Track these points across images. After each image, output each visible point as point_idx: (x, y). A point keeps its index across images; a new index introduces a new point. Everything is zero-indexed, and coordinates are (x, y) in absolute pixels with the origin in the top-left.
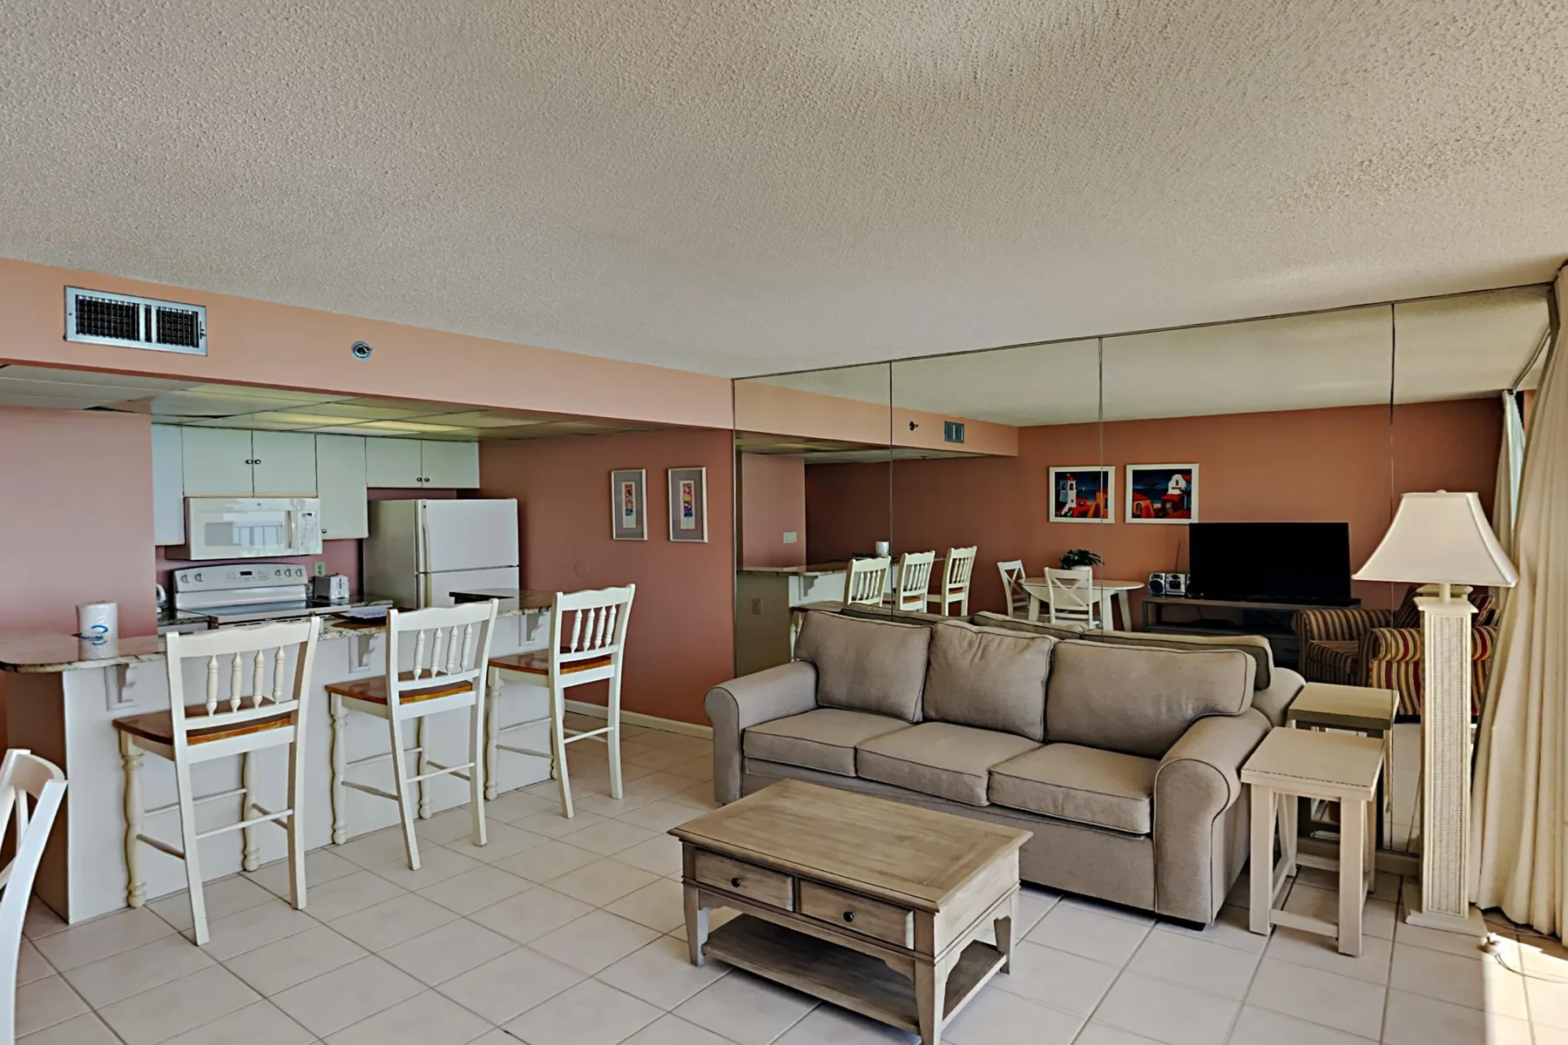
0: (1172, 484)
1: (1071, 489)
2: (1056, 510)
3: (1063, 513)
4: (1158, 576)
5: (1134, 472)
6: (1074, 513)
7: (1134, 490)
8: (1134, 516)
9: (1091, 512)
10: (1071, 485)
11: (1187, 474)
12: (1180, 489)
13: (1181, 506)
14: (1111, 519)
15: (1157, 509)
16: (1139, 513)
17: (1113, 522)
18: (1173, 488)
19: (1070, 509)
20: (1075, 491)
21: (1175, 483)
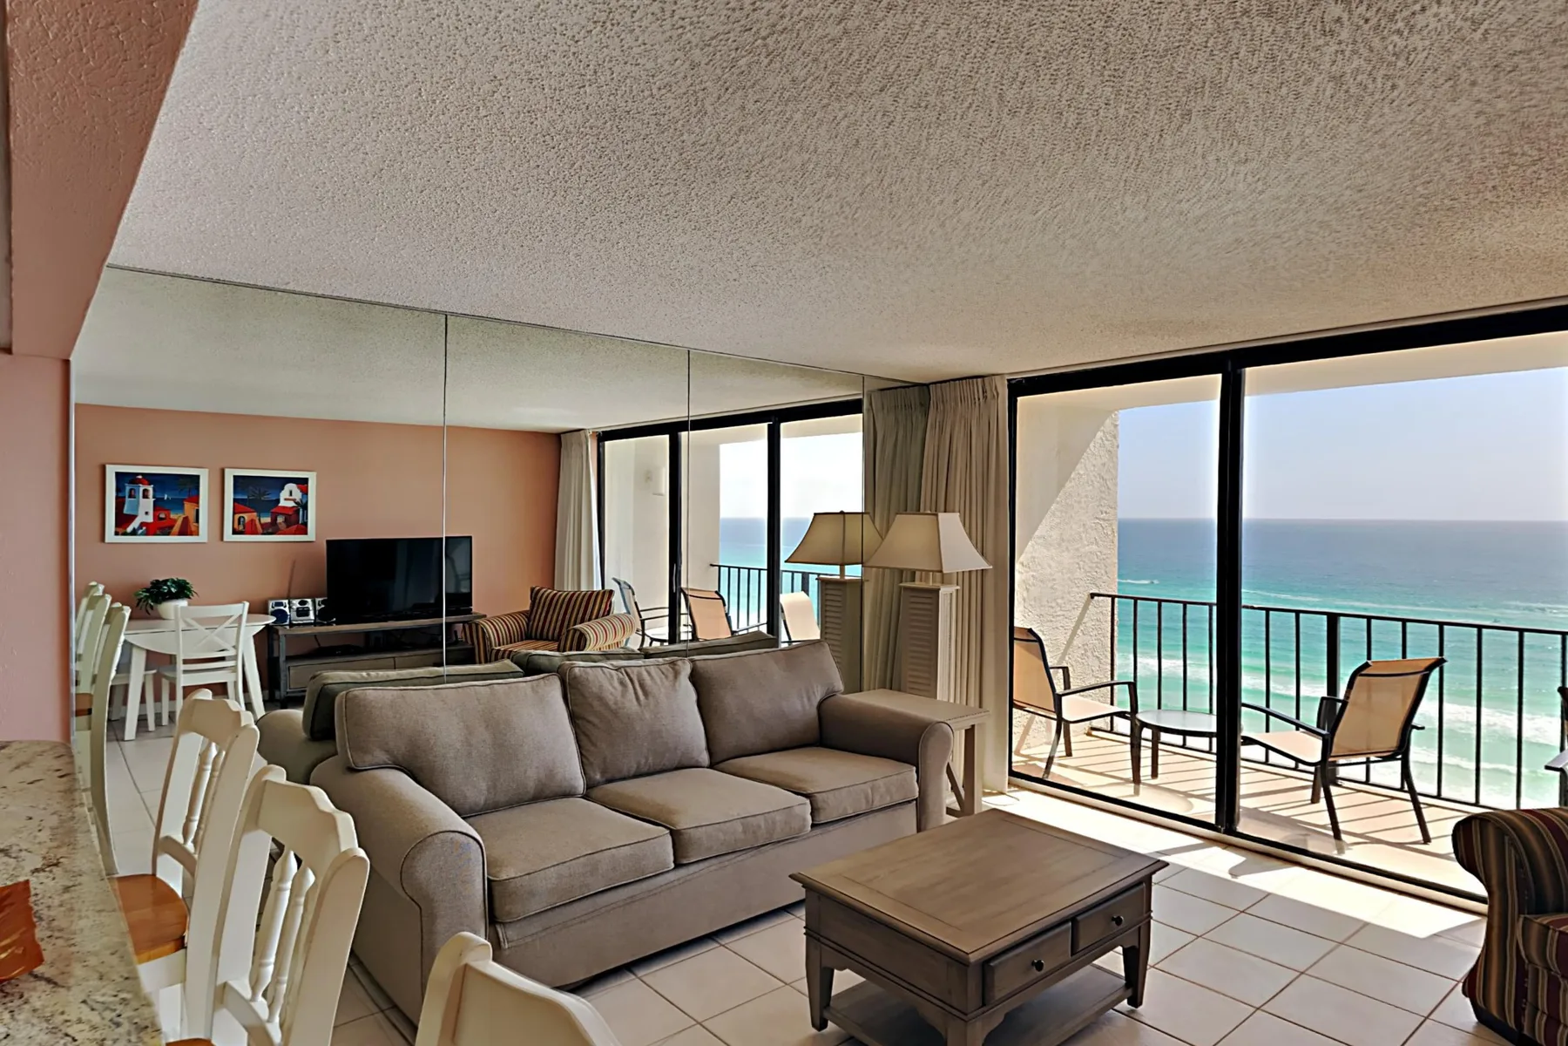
0: (284, 494)
1: (145, 496)
2: (117, 525)
3: (129, 529)
4: (281, 604)
5: (236, 478)
6: (150, 529)
7: (235, 500)
8: (235, 532)
9: (176, 528)
10: (145, 491)
11: (302, 483)
12: (294, 500)
13: (295, 520)
14: (203, 536)
15: (266, 524)
16: (241, 528)
17: (206, 541)
18: (286, 499)
19: (142, 524)
20: (151, 500)
21: (288, 493)
